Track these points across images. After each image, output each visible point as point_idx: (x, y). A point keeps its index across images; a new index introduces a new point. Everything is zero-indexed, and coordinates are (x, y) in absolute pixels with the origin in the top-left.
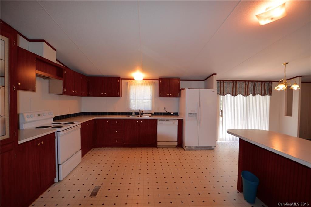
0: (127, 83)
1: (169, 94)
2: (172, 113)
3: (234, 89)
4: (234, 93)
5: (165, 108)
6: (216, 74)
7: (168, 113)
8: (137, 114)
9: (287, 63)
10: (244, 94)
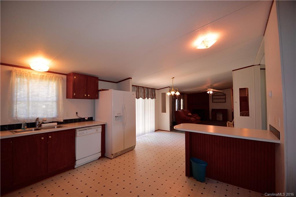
0: (10, 72)
1: (87, 95)
2: (87, 119)
3: (138, 93)
4: (138, 97)
5: (77, 113)
6: (131, 78)
7: (81, 118)
8: (31, 125)
9: (174, 78)
10: (143, 97)
